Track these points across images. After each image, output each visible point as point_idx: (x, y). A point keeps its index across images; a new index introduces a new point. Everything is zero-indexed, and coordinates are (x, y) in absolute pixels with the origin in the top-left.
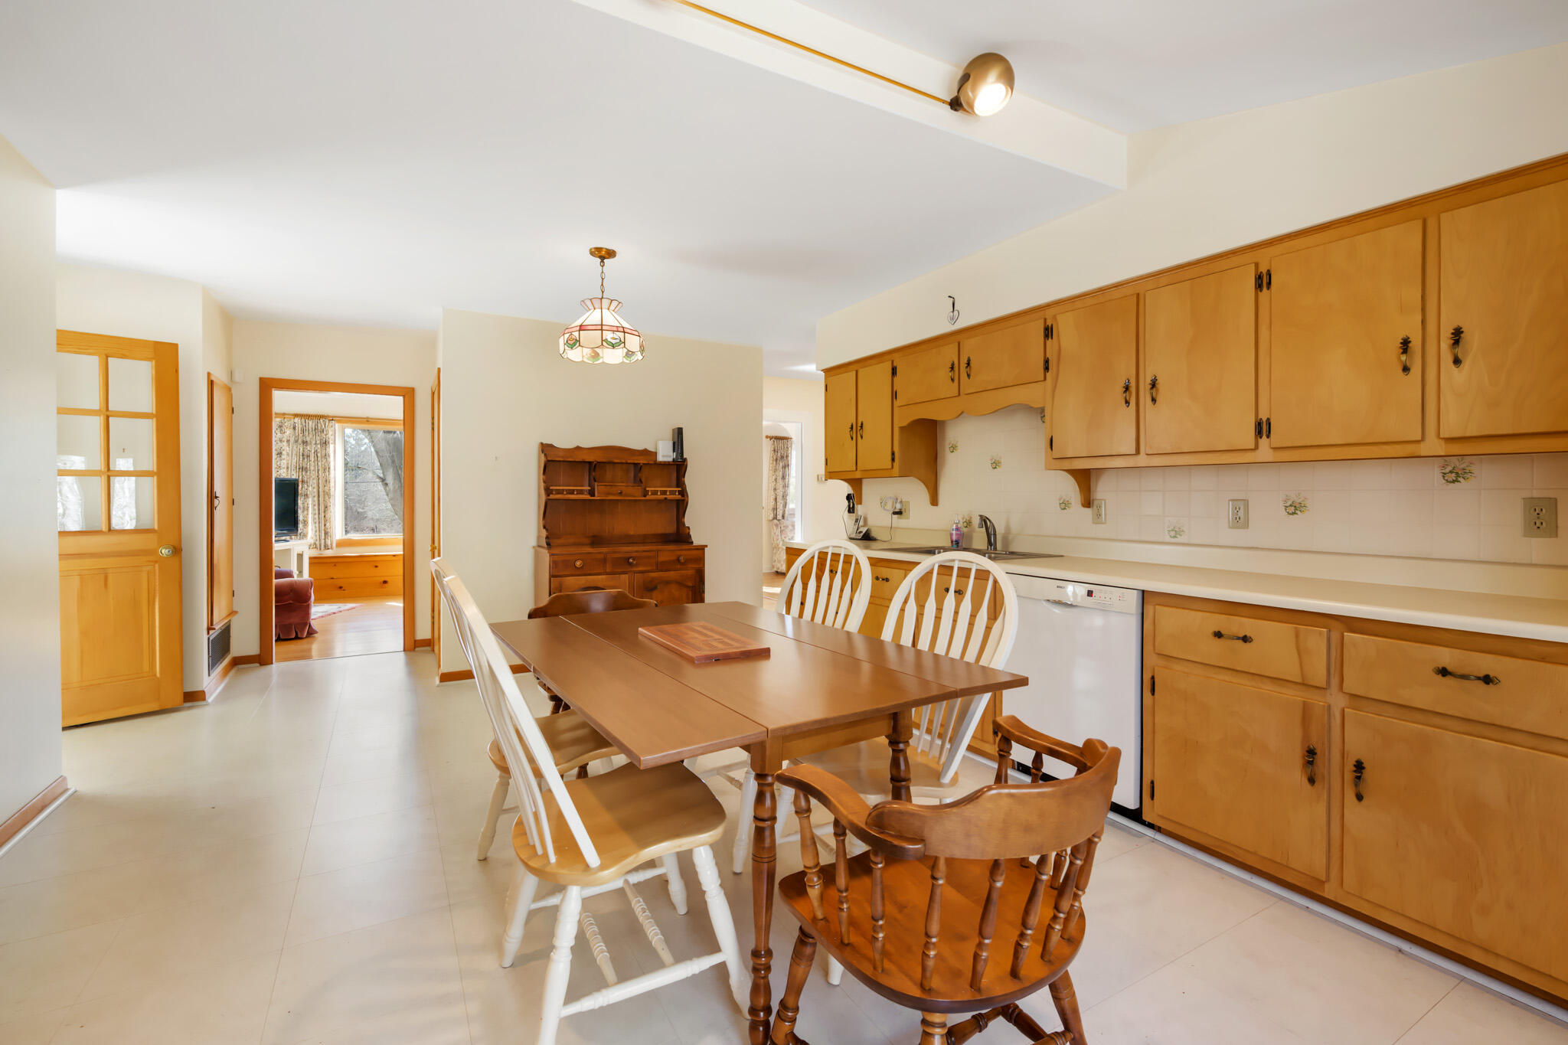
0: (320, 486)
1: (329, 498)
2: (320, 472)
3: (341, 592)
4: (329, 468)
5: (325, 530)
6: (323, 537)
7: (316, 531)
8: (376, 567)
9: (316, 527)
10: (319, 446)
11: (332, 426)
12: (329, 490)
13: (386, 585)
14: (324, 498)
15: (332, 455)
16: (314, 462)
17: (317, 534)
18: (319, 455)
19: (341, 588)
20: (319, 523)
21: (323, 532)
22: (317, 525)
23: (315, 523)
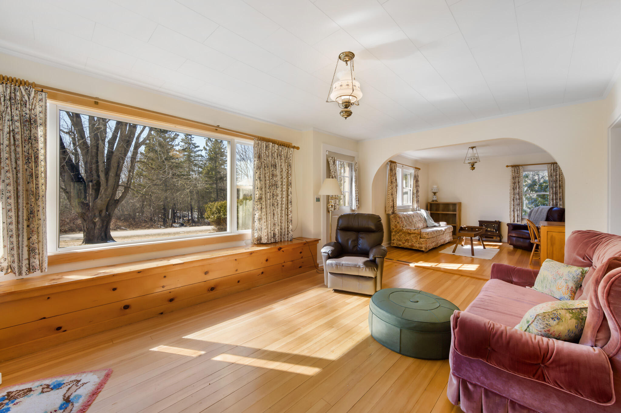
0: (21, 181)
1: (37, 200)
2: (20, 162)
3: (60, 334)
4: (37, 158)
5: (29, 246)
6: (26, 256)
7: (12, 249)
8: (114, 289)
9: (12, 243)
10: (18, 124)
11: (41, 100)
12: (37, 188)
13: (127, 310)
14: (28, 199)
15: (41, 140)
16: (9, 146)
17: (15, 252)
18: (18, 137)
19: (59, 329)
20: (18, 236)
21: (25, 249)
22: (14, 239)
23: (11, 236)
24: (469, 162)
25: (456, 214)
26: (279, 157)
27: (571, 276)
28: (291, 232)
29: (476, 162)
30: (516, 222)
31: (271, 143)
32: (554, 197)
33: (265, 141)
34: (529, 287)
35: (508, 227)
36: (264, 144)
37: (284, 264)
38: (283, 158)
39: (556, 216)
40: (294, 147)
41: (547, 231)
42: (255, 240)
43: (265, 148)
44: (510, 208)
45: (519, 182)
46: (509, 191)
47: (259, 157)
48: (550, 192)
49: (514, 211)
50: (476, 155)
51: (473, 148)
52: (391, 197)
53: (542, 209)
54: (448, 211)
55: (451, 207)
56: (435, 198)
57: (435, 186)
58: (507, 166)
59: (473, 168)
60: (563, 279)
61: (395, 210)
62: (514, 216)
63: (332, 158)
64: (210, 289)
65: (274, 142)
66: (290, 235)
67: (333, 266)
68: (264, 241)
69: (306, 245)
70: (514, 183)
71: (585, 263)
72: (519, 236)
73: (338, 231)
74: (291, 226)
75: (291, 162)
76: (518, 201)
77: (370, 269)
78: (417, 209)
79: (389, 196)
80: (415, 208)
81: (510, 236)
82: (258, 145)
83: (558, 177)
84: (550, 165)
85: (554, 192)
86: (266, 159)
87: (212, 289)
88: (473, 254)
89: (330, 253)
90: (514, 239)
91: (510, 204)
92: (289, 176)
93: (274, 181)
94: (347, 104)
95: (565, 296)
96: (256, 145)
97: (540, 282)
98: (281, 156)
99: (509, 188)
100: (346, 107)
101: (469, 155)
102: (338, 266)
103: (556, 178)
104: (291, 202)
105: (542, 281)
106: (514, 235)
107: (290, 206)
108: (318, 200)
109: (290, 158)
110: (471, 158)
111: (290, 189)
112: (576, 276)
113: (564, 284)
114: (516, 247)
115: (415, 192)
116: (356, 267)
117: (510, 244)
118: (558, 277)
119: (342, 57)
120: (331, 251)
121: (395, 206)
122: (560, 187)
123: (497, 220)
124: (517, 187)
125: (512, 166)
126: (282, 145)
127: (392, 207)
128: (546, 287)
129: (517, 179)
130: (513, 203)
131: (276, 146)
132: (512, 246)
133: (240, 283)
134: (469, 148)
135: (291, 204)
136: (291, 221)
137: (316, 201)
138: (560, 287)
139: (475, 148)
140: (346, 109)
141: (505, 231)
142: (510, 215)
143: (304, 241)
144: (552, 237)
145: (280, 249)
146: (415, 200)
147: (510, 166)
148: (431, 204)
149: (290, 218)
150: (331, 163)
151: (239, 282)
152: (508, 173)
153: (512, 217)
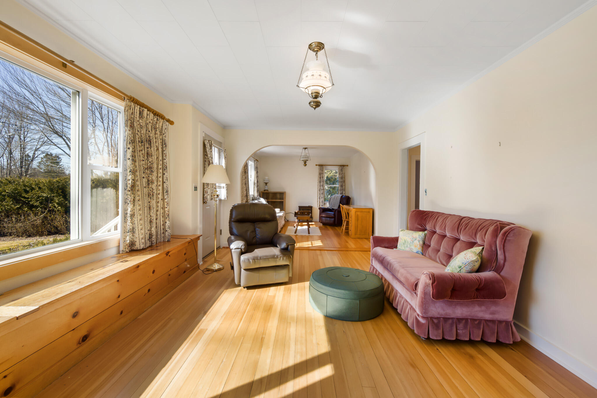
24: (303, 159)
25: (283, 202)
26: (153, 131)
27: (420, 237)
28: (168, 230)
29: (307, 160)
30: (321, 206)
31: (146, 110)
32: (341, 189)
33: (140, 106)
34: (395, 249)
35: (319, 210)
36: (137, 108)
37: (170, 273)
38: (158, 132)
39: (345, 201)
40: (168, 121)
41: (356, 212)
42: (127, 247)
43: (138, 115)
44: (318, 196)
45: (323, 177)
46: (317, 184)
47: (132, 126)
48: (339, 185)
49: (320, 198)
50: (308, 155)
51: (305, 148)
52: (245, 187)
53: (337, 197)
54: (276, 199)
55: (278, 196)
56: (266, 188)
57: (267, 178)
58: (316, 165)
59: (305, 164)
60: (417, 240)
61: (248, 199)
62: (320, 202)
63: (209, 141)
64: (81, 340)
65: (149, 109)
66: (167, 233)
67: (250, 262)
68: (139, 245)
69: (190, 243)
70: (320, 178)
71: (422, 229)
72: (327, 216)
73: (233, 223)
74: (168, 222)
75: (166, 139)
76: (322, 191)
77: (287, 257)
78: (258, 198)
79: (243, 185)
80: (256, 196)
81: (321, 216)
82: (130, 109)
83: (343, 175)
84: (339, 166)
85: (341, 185)
86: (139, 130)
87: (85, 338)
88: (309, 233)
89: (243, 247)
90: (324, 218)
91: (318, 193)
92: (165, 158)
93: (150, 162)
94: (316, 95)
95: (419, 250)
96: (127, 108)
97: (403, 244)
98: (155, 129)
99: (317, 181)
100: (316, 97)
101: (303, 154)
102: (256, 260)
103: (342, 176)
104: (167, 192)
105: (404, 244)
106: (324, 216)
107: (166, 197)
108: (196, 188)
109: (165, 134)
110: (305, 157)
111: (166, 174)
112: (422, 237)
113: (418, 243)
114: (324, 224)
115: (256, 182)
116: (274, 257)
117: (321, 223)
118: (414, 239)
119: (314, 45)
120: (244, 245)
121: (248, 195)
122: (344, 182)
123: (310, 205)
124: (322, 181)
125: (319, 165)
126: (157, 115)
127: (245, 196)
128: (407, 247)
129: (322, 175)
130: (319, 192)
131: (152, 115)
132: (322, 224)
133: (123, 314)
134: (303, 148)
135: (168, 194)
136: (168, 215)
137: (195, 190)
138: (416, 245)
139: (307, 149)
140: (315, 100)
141: (316, 213)
142: (318, 201)
143: (188, 240)
144: (358, 215)
145: (167, 254)
146: (256, 189)
147: (318, 165)
148: (263, 193)
149: (167, 212)
150: (208, 146)
151: (121, 313)
152: (317, 169)
153: (319, 203)
